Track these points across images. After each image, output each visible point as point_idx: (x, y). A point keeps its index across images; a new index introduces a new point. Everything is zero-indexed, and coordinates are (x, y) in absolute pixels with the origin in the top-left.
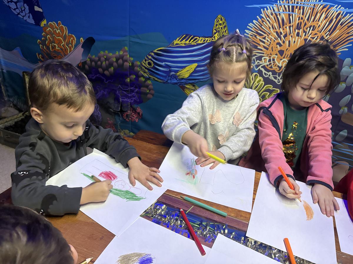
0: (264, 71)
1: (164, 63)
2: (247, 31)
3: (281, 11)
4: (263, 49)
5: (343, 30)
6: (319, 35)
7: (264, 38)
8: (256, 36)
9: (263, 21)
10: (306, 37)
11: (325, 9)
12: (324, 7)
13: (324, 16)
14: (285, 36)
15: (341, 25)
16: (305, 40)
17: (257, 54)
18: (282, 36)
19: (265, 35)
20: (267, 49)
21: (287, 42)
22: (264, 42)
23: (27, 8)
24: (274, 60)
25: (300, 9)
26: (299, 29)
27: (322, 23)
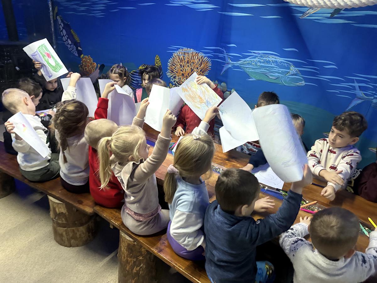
0: (177, 84)
1: (135, 79)
2: (168, 63)
3: (180, 54)
4: (176, 73)
5: (205, 64)
6: (196, 66)
7: (175, 67)
8: (172, 66)
9: (174, 59)
10: (191, 68)
11: (197, 54)
12: (196, 53)
13: (196, 57)
14: (183, 66)
15: (204, 62)
16: (191, 69)
17: (174, 75)
19: (176, 66)
20: (177, 73)
21: (184, 70)
22: (175, 69)
23: (75, 48)
24: (180, 78)
25: (187, 54)
26: (188, 63)
27: (196, 61)
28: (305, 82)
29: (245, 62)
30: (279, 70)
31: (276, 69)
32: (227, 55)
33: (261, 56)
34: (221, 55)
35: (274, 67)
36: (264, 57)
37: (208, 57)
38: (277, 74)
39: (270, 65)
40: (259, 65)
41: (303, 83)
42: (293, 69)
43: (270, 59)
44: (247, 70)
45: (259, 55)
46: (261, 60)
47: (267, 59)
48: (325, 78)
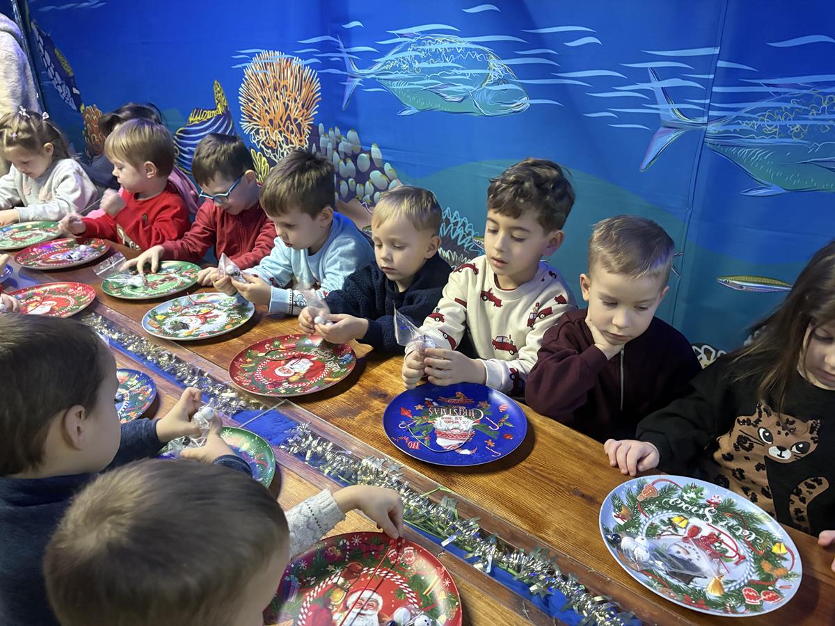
0: (265, 149)
1: (186, 148)
2: (240, 98)
3: (258, 70)
4: (257, 119)
5: (307, 87)
6: (292, 96)
7: (255, 105)
8: (248, 104)
12: (287, 61)
13: (289, 72)
14: (269, 101)
15: (305, 81)
16: (284, 103)
17: (255, 127)
18: (266, 101)
19: (254, 101)
20: (260, 119)
21: (272, 108)
22: (255, 111)
23: (69, 90)
25: (270, 66)
26: (276, 91)
27: (291, 81)
28: (531, 98)
29: (385, 65)
30: (464, 75)
31: (457, 71)
32: (348, 53)
33: (419, 43)
34: (335, 57)
35: (452, 68)
36: (424, 45)
37: (312, 66)
38: (462, 87)
39: (442, 64)
40: (418, 70)
41: (525, 103)
42: (497, 66)
43: (439, 47)
44: (394, 86)
45: (413, 41)
46: (419, 54)
47: (433, 47)
48: (575, 77)
